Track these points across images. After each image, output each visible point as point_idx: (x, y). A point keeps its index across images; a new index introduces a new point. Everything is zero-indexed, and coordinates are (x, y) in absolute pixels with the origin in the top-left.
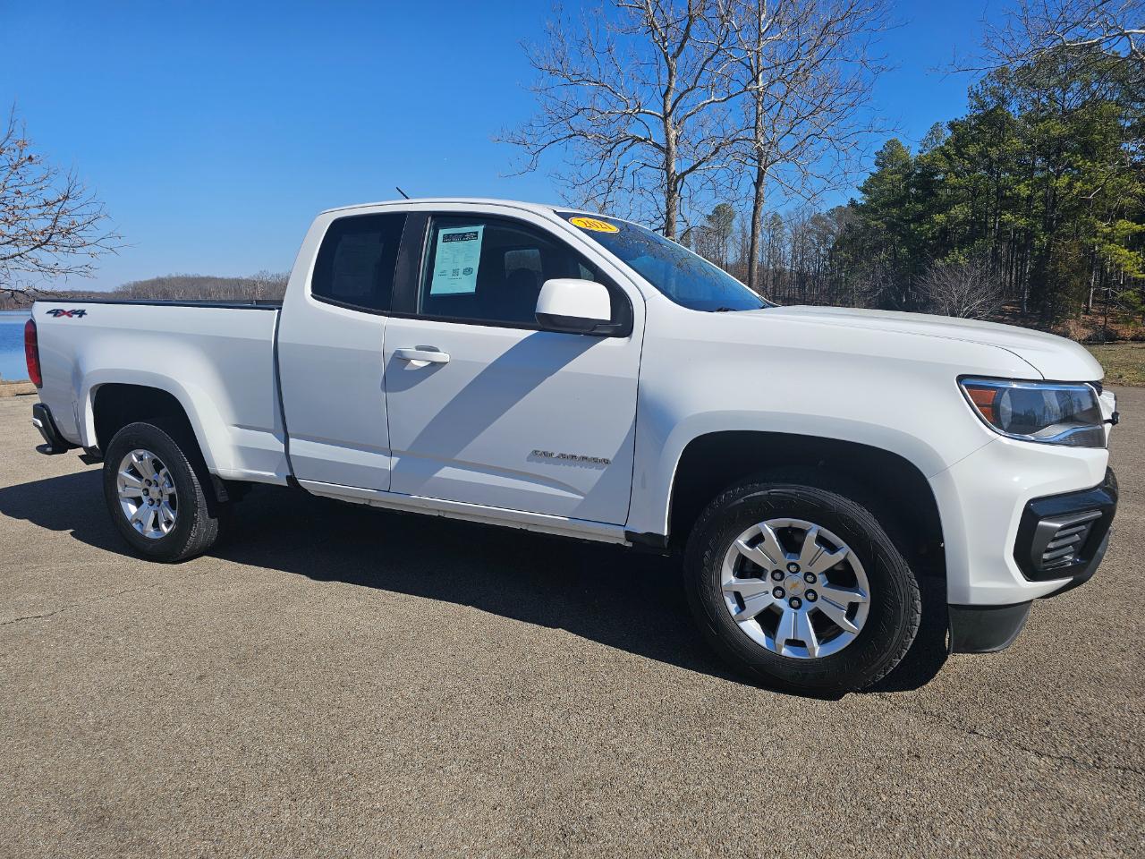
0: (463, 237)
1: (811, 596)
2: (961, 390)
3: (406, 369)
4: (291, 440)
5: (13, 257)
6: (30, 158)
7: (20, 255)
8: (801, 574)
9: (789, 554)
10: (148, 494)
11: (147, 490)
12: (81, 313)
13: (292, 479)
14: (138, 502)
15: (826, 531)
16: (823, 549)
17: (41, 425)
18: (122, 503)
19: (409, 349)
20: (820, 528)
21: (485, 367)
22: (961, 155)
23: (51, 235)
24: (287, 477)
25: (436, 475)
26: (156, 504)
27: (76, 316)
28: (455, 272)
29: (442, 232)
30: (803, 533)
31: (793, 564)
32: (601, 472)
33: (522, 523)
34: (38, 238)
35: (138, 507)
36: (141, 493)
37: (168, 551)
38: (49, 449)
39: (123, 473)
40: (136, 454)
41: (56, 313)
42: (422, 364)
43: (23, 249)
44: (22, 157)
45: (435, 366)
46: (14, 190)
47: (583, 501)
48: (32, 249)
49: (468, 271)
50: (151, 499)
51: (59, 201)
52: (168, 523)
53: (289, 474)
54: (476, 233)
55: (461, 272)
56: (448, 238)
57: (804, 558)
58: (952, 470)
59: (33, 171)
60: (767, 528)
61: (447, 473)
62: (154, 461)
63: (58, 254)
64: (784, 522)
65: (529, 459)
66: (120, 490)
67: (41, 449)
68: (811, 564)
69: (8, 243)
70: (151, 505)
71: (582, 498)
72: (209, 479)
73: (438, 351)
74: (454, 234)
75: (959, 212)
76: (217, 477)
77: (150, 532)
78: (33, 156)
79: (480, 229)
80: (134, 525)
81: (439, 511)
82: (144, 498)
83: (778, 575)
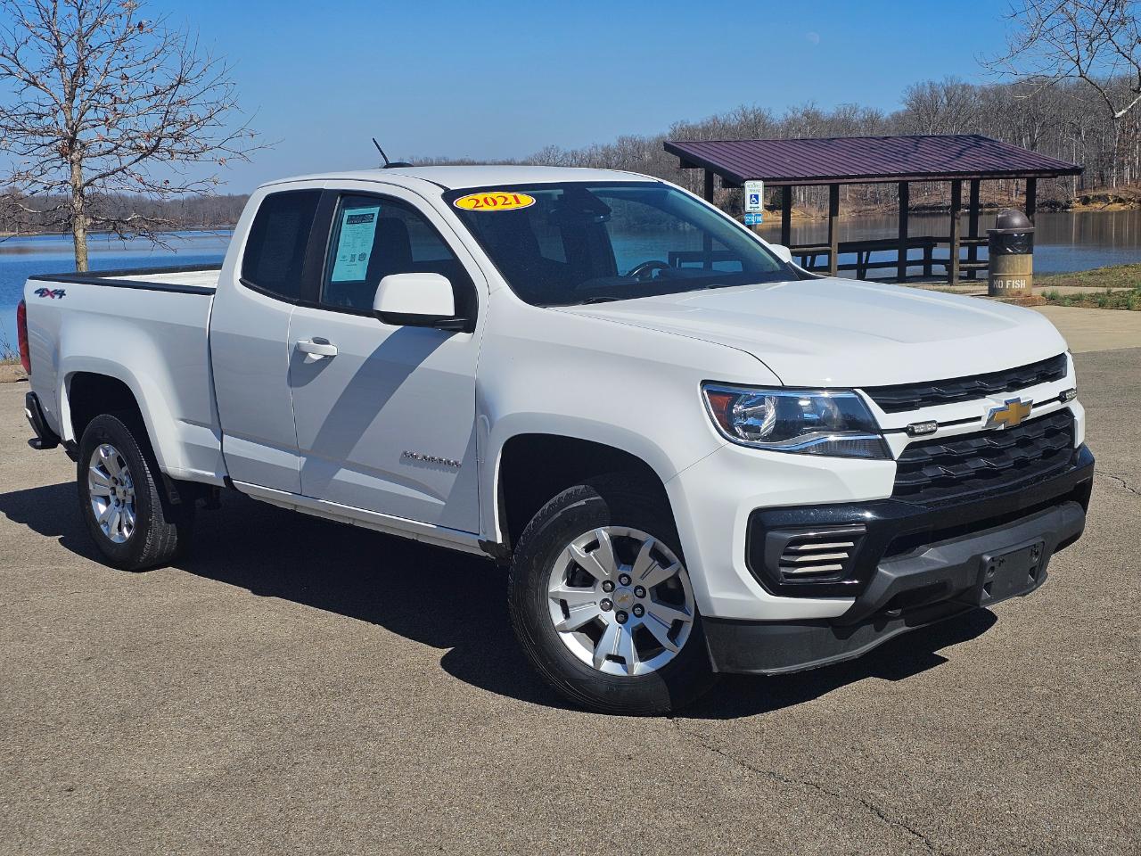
0: (362, 219)
1: (638, 611)
2: (703, 395)
3: (304, 362)
4: (225, 436)
5: (113, 173)
6: (140, 26)
7: (122, 170)
8: (632, 587)
9: (623, 565)
10: (114, 494)
11: (113, 489)
12: (61, 293)
13: (228, 480)
14: (107, 500)
15: (662, 544)
16: (656, 562)
17: (31, 416)
18: (93, 502)
19: (306, 342)
20: (657, 541)
21: (363, 361)
23: (160, 139)
24: (225, 477)
25: (335, 477)
26: (121, 506)
27: (57, 297)
28: (353, 257)
29: (348, 213)
30: (639, 543)
31: (624, 575)
32: (454, 476)
34: (143, 145)
35: (107, 506)
36: (109, 493)
37: (128, 559)
38: (39, 443)
39: (93, 468)
40: (103, 448)
41: (42, 292)
42: (317, 358)
43: (126, 160)
44: (131, 24)
45: (328, 359)
46: (119, 73)
47: (445, 507)
48: (136, 161)
49: (362, 256)
50: (117, 500)
51: (172, 87)
52: (129, 527)
53: (226, 475)
54: (373, 215)
55: (357, 258)
56: (352, 220)
57: (636, 572)
58: (682, 477)
59: (145, 44)
60: (604, 534)
61: (344, 475)
62: (119, 458)
63: (176, 163)
64: (623, 531)
65: (402, 461)
66: (91, 488)
67: (32, 443)
68: (643, 577)
69: (109, 152)
70: (117, 506)
71: (444, 503)
72: (161, 477)
73: (327, 343)
74: (356, 216)
76: (167, 476)
77: (115, 536)
78: (144, 22)
79: (376, 210)
80: (102, 526)
82: (111, 497)
83: (610, 586)
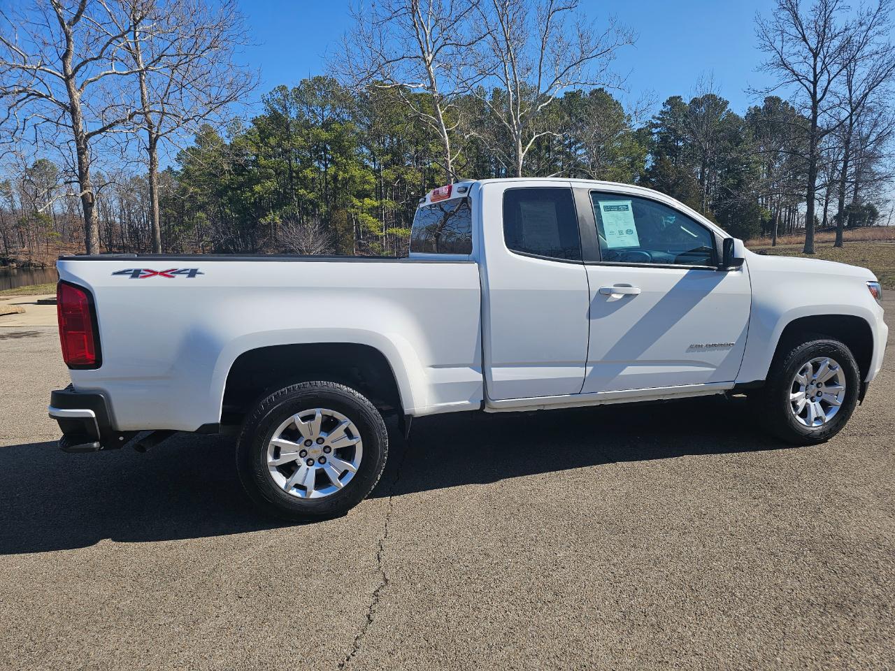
0: (618, 208)
1: (820, 394)
3: (608, 301)
8: (816, 384)
13: (483, 403)
16: (829, 369)
18: (269, 475)
19: (610, 287)
20: (830, 359)
21: (664, 295)
22: (266, 145)
24: (480, 401)
25: (621, 374)
28: (621, 232)
29: (602, 205)
32: (728, 351)
33: (659, 396)
39: (277, 440)
40: (301, 415)
42: (620, 297)
45: (628, 297)
49: (630, 231)
53: (483, 399)
54: (627, 205)
55: (624, 232)
60: (810, 364)
61: (630, 370)
65: (687, 352)
66: (269, 460)
68: (821, 378)
70: (312, 465)
73: (629, 287)
75: (270, 185)
76: (411, 416)
79: (629, 203)
81: (601, 401)
